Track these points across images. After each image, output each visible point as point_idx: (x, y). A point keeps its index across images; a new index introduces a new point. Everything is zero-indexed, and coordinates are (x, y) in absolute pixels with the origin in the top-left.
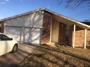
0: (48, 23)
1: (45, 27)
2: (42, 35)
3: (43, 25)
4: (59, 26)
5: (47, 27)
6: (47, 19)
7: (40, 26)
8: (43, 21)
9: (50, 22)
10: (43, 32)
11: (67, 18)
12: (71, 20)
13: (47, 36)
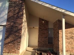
0: (17, 16)
1: (12, 24)
2: (5, 39)
3: (8, 20)
4: (39, 23)
5: (15, 23)
6: (16, 8)
7: (2, 22)
8: (8, 13)
9: (21, 13)
10: (6, 32)
11: (50, 6)
12: (58, 9)
13: (14, 40)
